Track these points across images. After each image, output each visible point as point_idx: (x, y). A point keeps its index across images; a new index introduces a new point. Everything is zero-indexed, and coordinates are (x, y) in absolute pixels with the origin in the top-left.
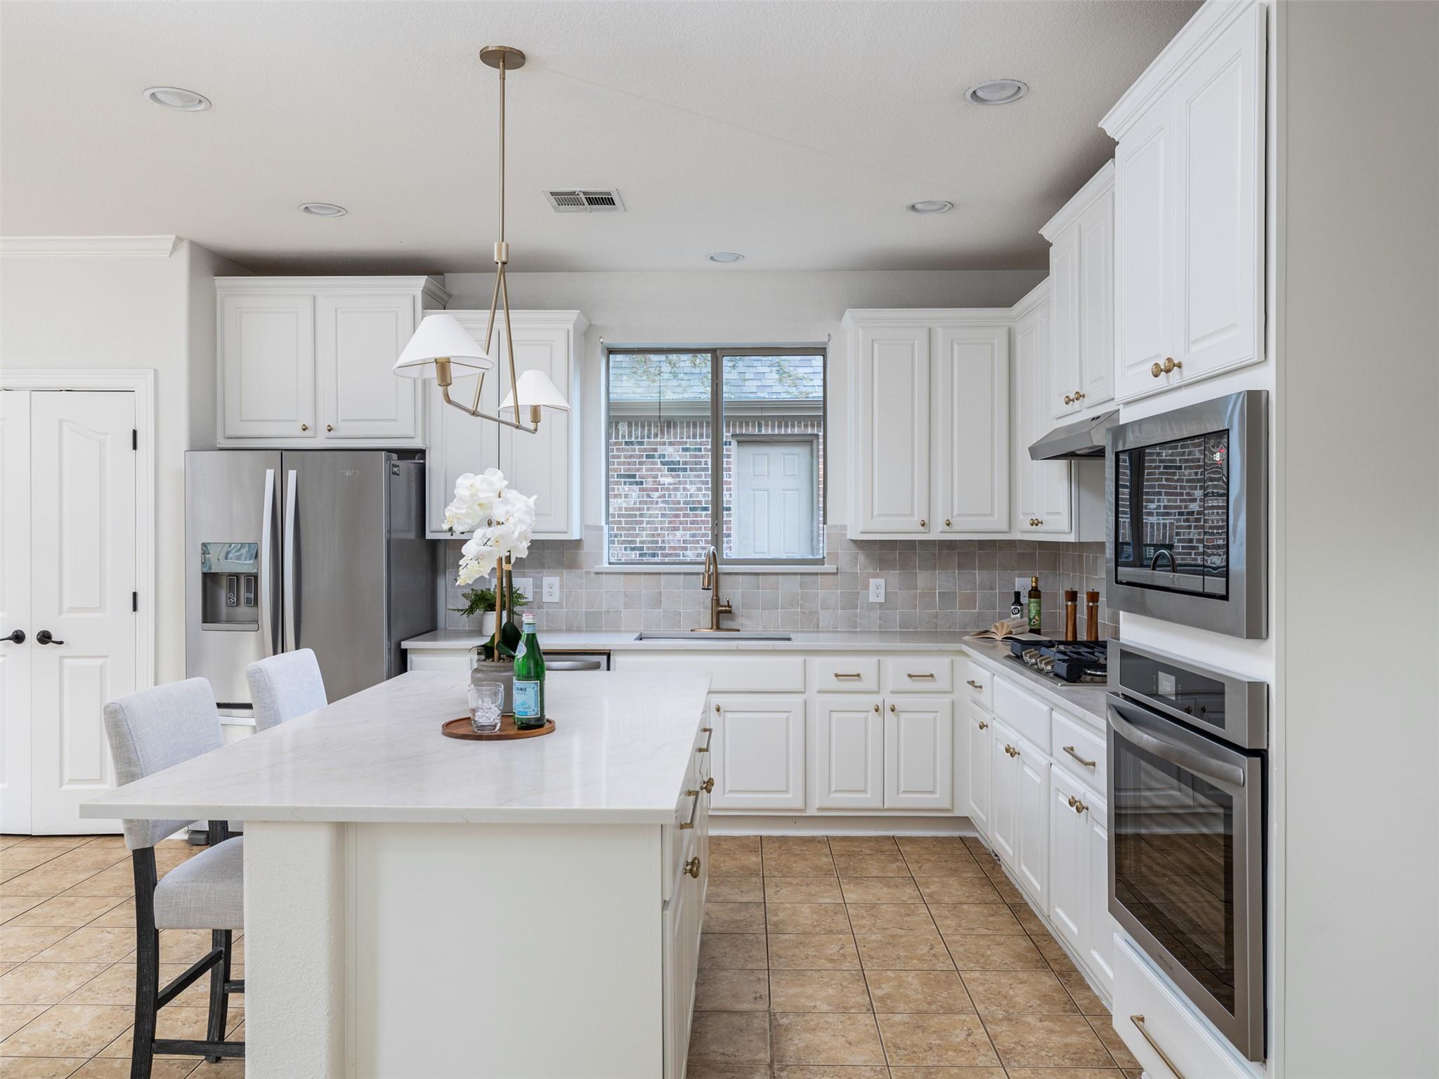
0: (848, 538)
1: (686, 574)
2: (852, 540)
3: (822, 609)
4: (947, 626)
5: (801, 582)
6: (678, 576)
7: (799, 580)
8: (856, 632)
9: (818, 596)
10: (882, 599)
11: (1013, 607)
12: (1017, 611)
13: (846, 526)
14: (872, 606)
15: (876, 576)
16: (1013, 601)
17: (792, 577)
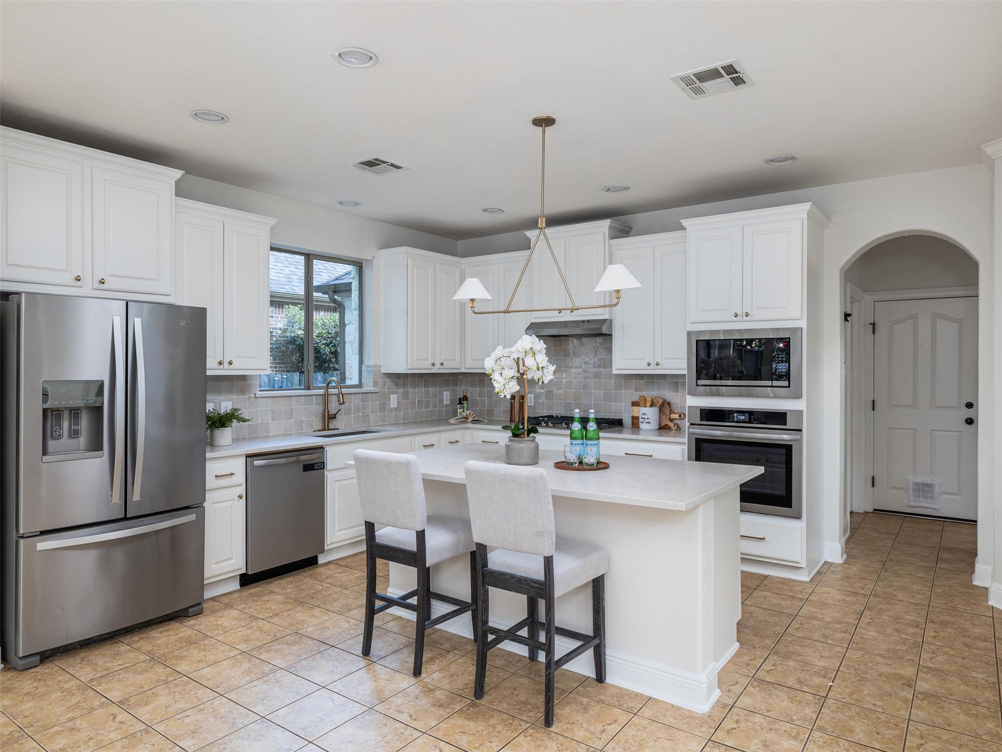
0: (382, 372)
1: (306, 396)
2: (385, 374)
3: (371, 413)
4: (420, 418)
5: (362, 398)
6: (302, 397)
7: (361, 397)
8: (385, 425)
9: (369, 406)
10: (396, 406)
11: (459, 406)
12: (461, 407)
13: (381, 365)
14: (391, 410)
15: (393, 393)
16: (458, 402)
17: (357, 395)
